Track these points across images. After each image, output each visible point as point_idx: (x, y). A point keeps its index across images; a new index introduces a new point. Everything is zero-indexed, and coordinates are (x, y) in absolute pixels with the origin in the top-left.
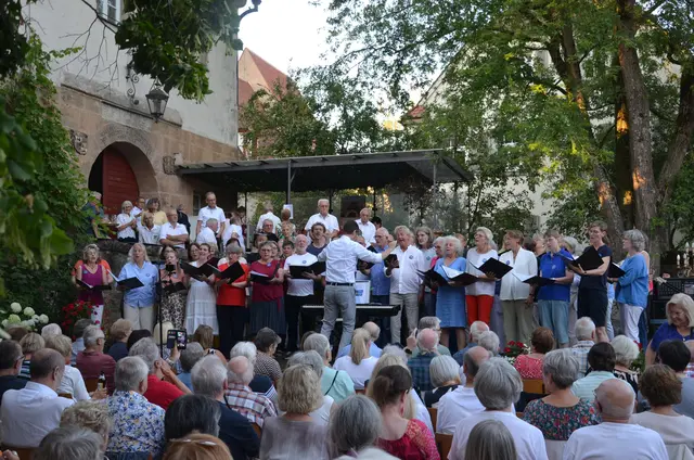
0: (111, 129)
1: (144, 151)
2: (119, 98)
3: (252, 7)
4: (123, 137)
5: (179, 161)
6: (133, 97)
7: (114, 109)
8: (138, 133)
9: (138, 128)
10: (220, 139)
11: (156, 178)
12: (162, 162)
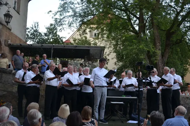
5: (10, 42)
10: (22, 38)
11: (2, 46)
12: (4, 41)
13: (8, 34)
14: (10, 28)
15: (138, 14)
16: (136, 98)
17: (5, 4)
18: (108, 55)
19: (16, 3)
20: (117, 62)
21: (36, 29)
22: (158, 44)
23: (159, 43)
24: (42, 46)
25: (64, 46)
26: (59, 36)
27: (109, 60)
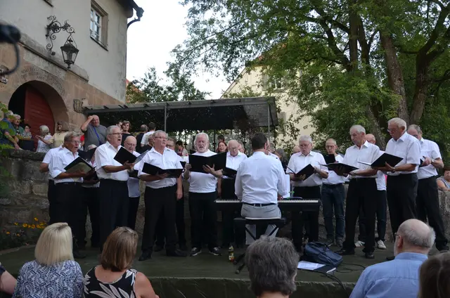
0: (31, 70)
1: (59, 92)
2: (39, 48)
3: (137, 18)
4: (41, 78)
5: (86, 104)
6: (51, 49)
7: (34, 56)
8: (54, 78)
9: (55, 74)
10: (115, 96)
11: (68, 113)
12: (72, 103)
13: (80, 88)
14: (86, 78)
15: (348, 24)
16: (317, 201)
17: (63, 28)
18: (297, 121)
19: (100, 30)
20: (315, 135)
21: (153, 82)
22: (397, 83)
23: (400, 79)
24: (146, 106)
25: (190, 104)
26: (198, 91)
27: (298, 130)
